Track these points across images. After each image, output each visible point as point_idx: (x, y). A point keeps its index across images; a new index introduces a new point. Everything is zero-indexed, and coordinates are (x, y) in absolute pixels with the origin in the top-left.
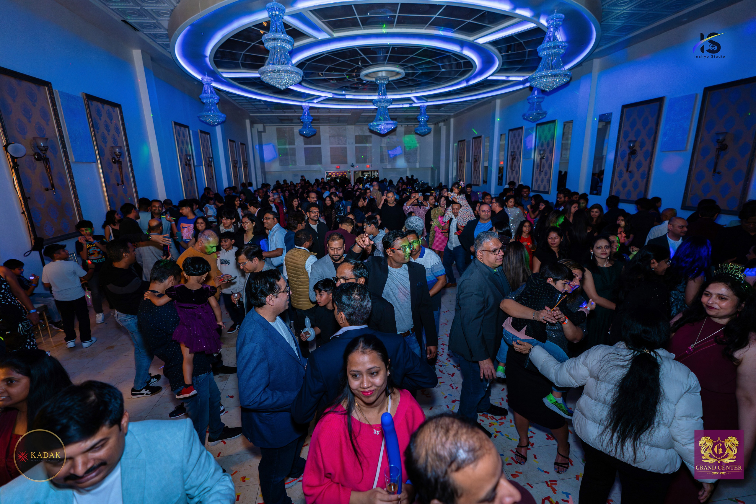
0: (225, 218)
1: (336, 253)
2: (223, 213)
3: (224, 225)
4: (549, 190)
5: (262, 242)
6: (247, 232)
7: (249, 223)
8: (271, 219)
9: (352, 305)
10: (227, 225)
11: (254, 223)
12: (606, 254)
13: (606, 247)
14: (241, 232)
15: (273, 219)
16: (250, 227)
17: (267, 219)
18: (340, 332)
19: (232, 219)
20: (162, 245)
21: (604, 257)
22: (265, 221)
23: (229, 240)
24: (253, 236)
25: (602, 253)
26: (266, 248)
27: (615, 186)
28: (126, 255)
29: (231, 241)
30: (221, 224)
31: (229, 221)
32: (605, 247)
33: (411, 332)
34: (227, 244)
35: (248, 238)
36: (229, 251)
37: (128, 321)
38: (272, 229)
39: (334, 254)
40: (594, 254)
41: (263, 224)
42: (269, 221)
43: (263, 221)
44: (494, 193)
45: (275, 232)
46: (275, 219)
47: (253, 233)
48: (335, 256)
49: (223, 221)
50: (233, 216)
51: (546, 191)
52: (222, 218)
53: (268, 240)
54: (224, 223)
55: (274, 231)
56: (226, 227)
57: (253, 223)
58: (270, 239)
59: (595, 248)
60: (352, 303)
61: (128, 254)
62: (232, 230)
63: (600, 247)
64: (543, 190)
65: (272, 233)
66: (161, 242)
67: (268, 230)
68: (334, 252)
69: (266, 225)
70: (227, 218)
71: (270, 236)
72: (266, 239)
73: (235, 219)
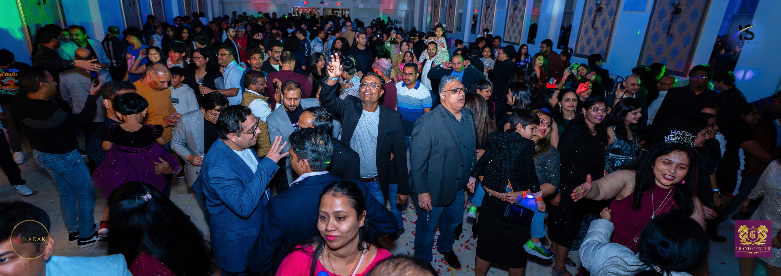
0: (173, 51)
1: (292, 103)
2: (170, 45)
3: (171, 60)
4: (520, 41)
5: (217, 81)
6: (199, 69)
7: (201, 59)
8: (226, 56)
9: (317, 150)
10: (174, 59)
11: (208, 59)
12: (573, 106)
13: (574, 100)
14: (193, 67)
15: (229, 55)
16: (203, 63)
17: (222, 55)
18: (300, 179)
19: (181, 52)
20: (89, 72)
21: (571, 109)
22: (219, 57)
23: (178, 77)
24: (206, 73)
25: (569, 105)
26: (221, 87)
27: (581, 42)
28: (44, 85)
29: (181, 77)
30: (168, 58)
31: (177, 55)
32: (572, 100)
33: (375, 179)
34: (176, 80)
35: (200, 75)
36: (179, 89)
37: (53, 161)
38: (228, 67)
39: (290, 105)
40: (561, 107)
41: (217, 59)
42: (224, 58)
43: (217, 57)
44: (466, 41)
45: (231, 70)
46: (232, 56)
47: (206, 70)
48: (291, 106)
49: (170, 55)
50: (182, 50)
51: (516, 42)
52: (169, 51)
53: (223, 78)
54: (172, 57)
55: (229, 69)
56: (173, 62)
57: (205, 58)
58: (225, 78)
59: (563, 101)
60: (318, 149)
61: (46, 84)
62: (181, 65)
63: (568, 100)
64: (514, 42)
65: (227, 71)
66: (87, 68)
67: (223, 67)
68: (291, 102)
69: (220, 62)
70: (175, 51)
71: (225, 74)
72: (221, 77)
73: (184, 53)
